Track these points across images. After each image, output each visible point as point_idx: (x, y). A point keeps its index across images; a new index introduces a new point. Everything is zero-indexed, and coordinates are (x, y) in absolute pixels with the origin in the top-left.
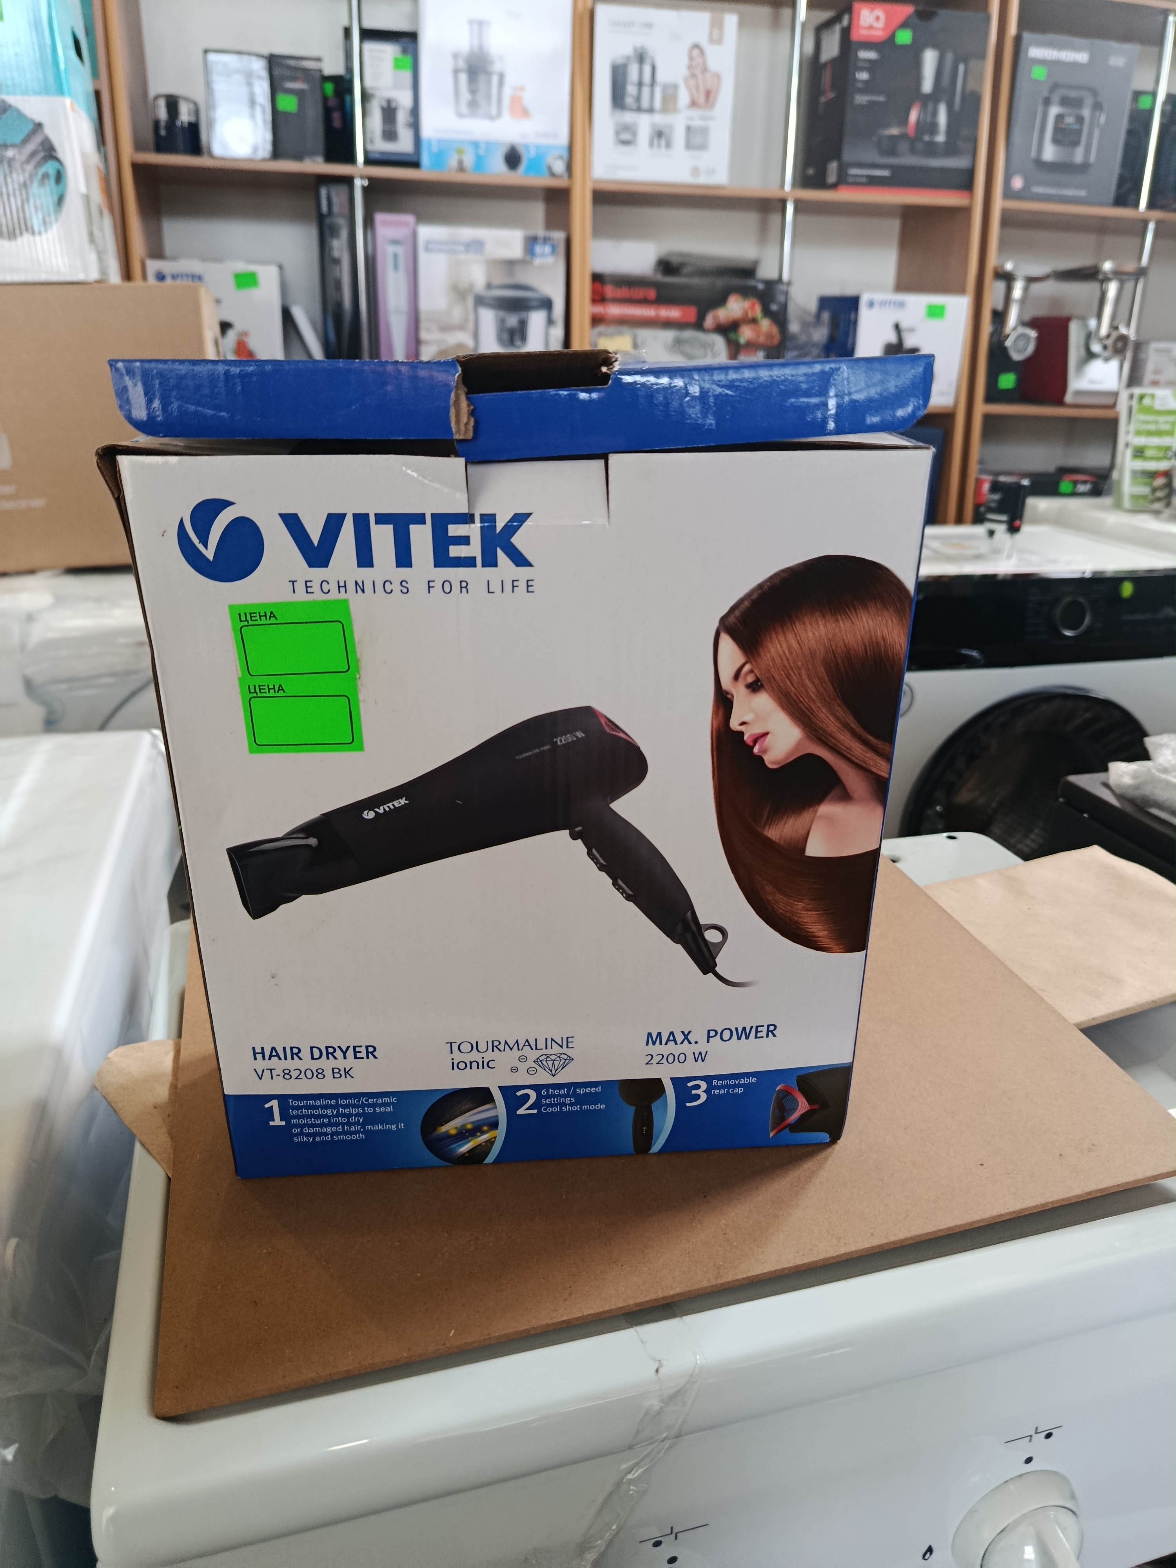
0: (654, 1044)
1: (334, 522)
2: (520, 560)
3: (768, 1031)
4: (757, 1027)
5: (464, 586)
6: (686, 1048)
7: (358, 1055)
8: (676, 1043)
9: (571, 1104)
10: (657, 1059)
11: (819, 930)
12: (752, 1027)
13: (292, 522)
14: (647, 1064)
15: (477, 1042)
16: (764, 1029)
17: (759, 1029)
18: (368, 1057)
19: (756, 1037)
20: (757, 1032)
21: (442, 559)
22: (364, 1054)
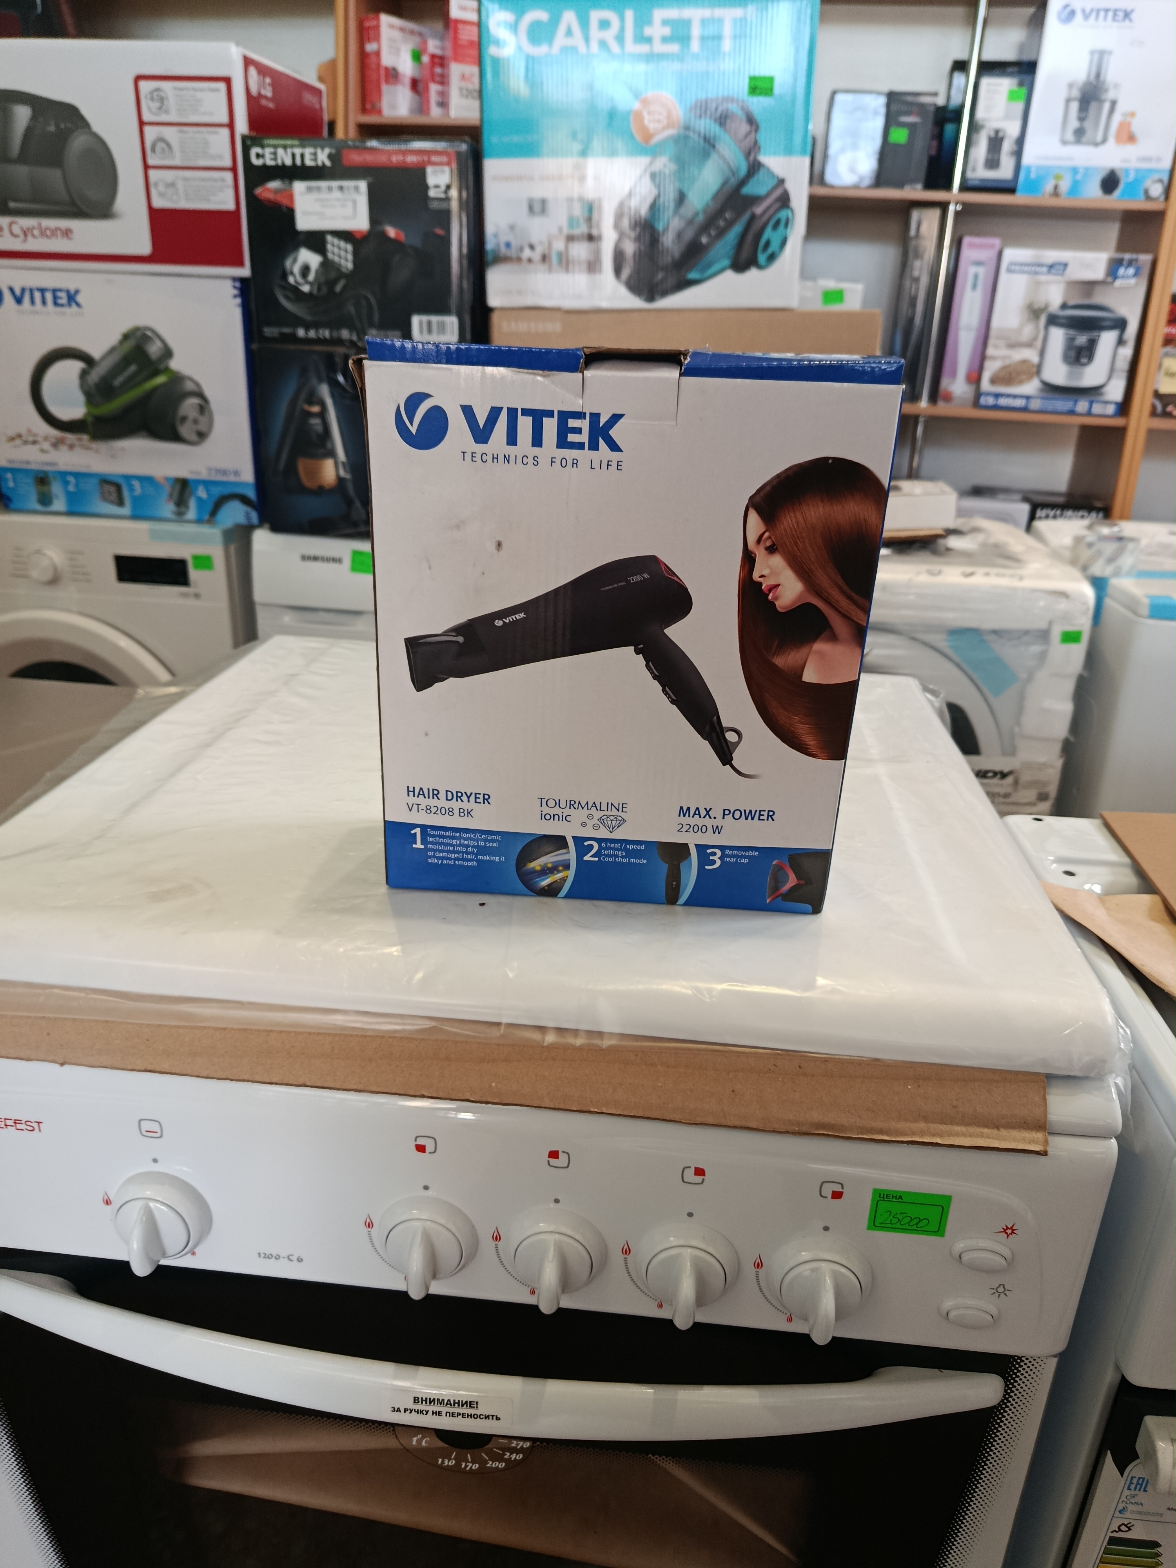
0: (684, 815)
1: (495, 413)
2: (614, 447)
3: (768, 815)
4: (760, 811)
5: (575, 463)
6: (707, 821)
7: (478, 800)
8: (700, 817)
9: (622, 857)
10: (686, 828)
11: (810, 740)
12: (756, 811)
13: (468, 411)
14: (678, 831)
15: (559, 800)
16: (766, 814)
17: (762, 813)
18: (484, 803)
19: (759, 819)
20: (760, 815)
21: (562, 443)
22: (481, 800)
